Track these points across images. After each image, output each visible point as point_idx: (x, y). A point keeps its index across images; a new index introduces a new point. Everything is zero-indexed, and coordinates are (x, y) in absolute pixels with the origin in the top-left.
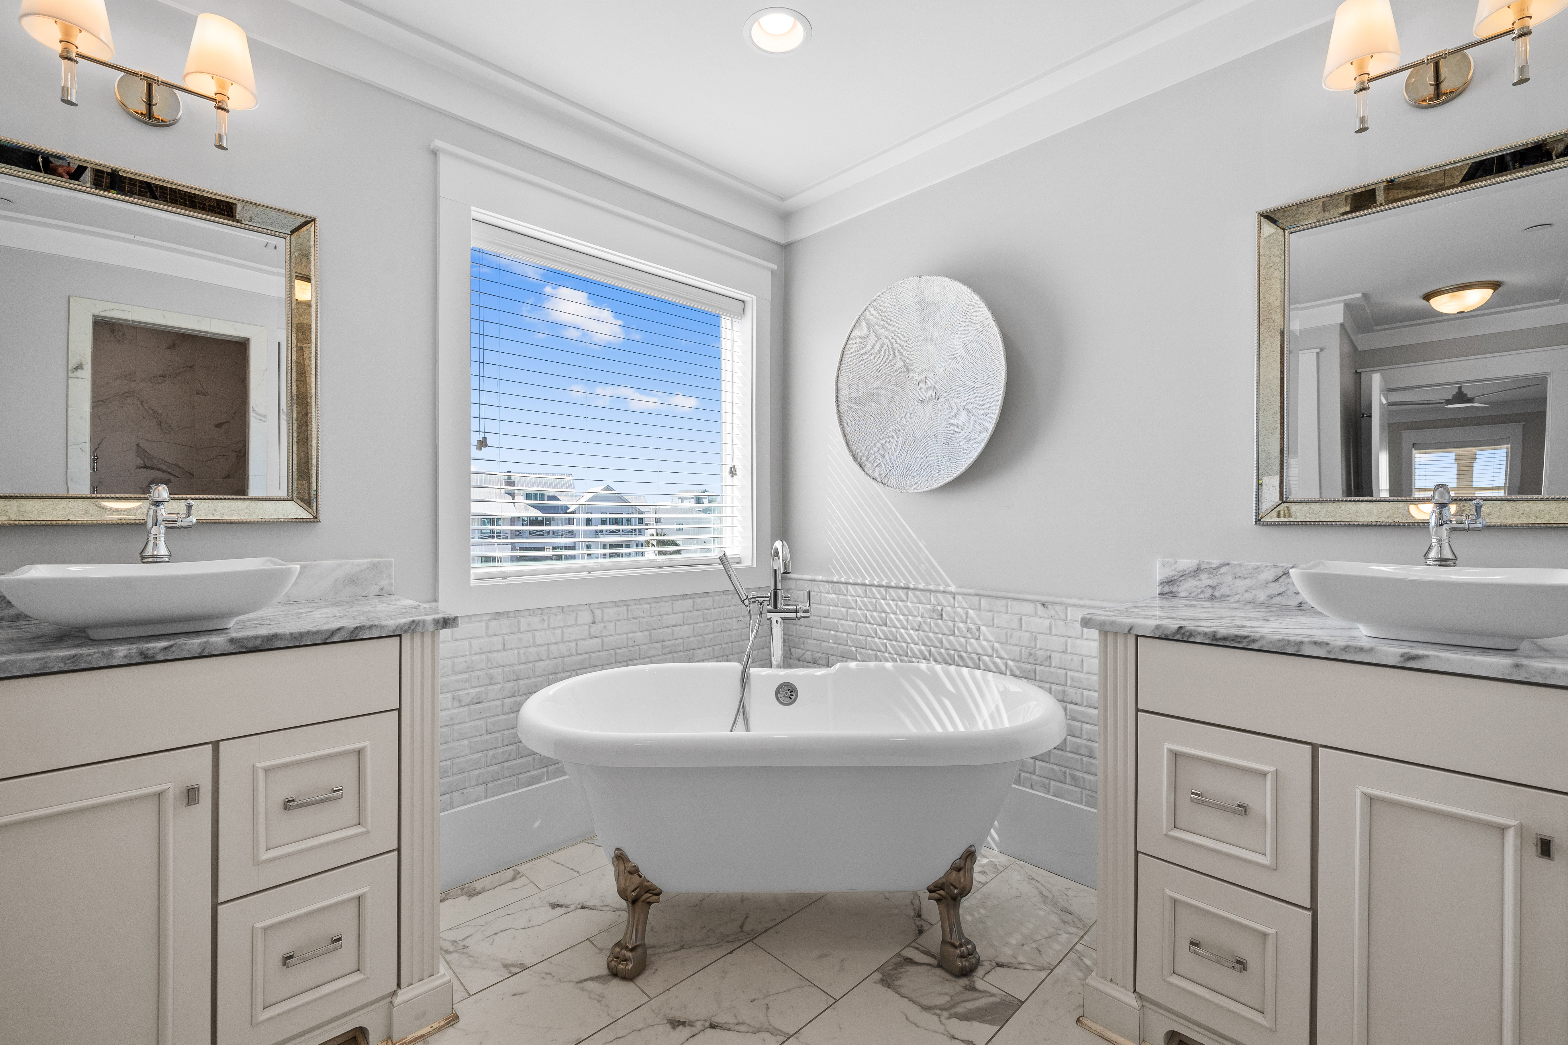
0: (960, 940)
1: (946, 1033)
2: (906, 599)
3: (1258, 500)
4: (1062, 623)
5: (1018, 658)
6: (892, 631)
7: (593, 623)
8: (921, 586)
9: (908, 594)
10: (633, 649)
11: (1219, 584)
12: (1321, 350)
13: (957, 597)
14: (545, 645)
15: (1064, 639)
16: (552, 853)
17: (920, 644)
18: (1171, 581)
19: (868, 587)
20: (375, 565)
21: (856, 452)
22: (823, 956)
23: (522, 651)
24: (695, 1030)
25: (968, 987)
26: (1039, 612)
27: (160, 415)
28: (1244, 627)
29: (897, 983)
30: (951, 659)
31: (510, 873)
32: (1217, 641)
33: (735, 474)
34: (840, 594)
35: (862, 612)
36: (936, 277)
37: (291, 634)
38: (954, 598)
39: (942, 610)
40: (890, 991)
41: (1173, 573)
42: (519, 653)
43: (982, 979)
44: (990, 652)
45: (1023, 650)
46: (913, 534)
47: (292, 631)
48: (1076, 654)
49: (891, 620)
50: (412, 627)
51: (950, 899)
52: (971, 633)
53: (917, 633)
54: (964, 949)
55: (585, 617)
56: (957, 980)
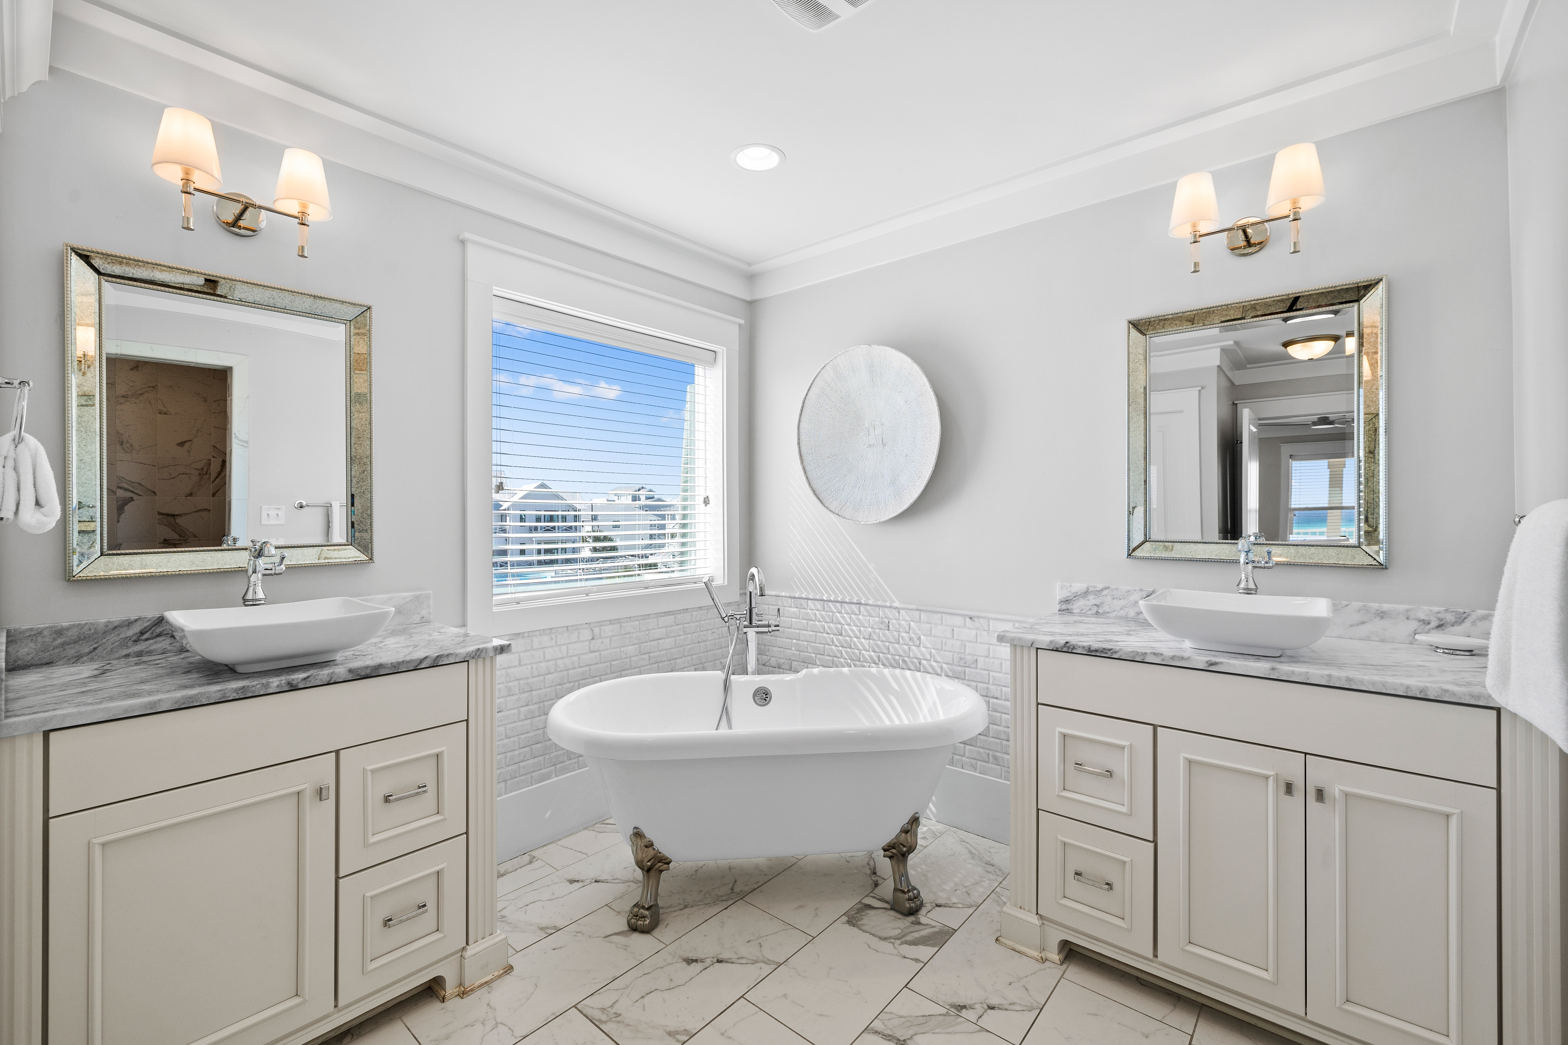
0: (908, 887)
1: (899, 955)
2: (858, 613)
3: (1129, 539)
4: (985, 633)
5: (951, 662)
6: (847, 640)
7: (592, 639)
8: (871, 602)
9: (860, 608)
10: (624, 660)
11: (1102, 603)
12: (1202, 388)
13: (901, 611)
14: (553, 660)
15: (987, 646)
16: (560, 840)
17: (871, 651)
18: (1067, 601)
19: (826, 602)
20: (417, 598)
21: (815, 487)
22: (801, 907)
23: (534, 666)
24: (707, 964)
25: (915, 922)
26: (968, 625)
27: (122, 434)
28: (1111, 641)
29: (859, 923)
30: (897, 664)
31: (526, 858)
32: (1091, 652)
33: (708, 504)
34: (801, 608)
35: (821, 623)
36: (883, 347)
37: (392, 663)
38: (899, 612)
39: (889, 622)
40: (855, 929)
41: (1069, 594)
42: (532, 667)
43: (925, 916)
44: (928, 657)
45: (955, 655)
46: (864, 558)
47: (392, 661)
48: (997, 658)
49: (846, 631)
50: (478, 654)
51: (900, 856)
52: (913, 641)
53: (868, 641)
54: (911, 894)
55: (586, 634)
56: (906, 918)
